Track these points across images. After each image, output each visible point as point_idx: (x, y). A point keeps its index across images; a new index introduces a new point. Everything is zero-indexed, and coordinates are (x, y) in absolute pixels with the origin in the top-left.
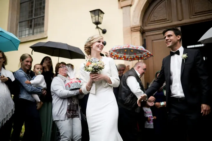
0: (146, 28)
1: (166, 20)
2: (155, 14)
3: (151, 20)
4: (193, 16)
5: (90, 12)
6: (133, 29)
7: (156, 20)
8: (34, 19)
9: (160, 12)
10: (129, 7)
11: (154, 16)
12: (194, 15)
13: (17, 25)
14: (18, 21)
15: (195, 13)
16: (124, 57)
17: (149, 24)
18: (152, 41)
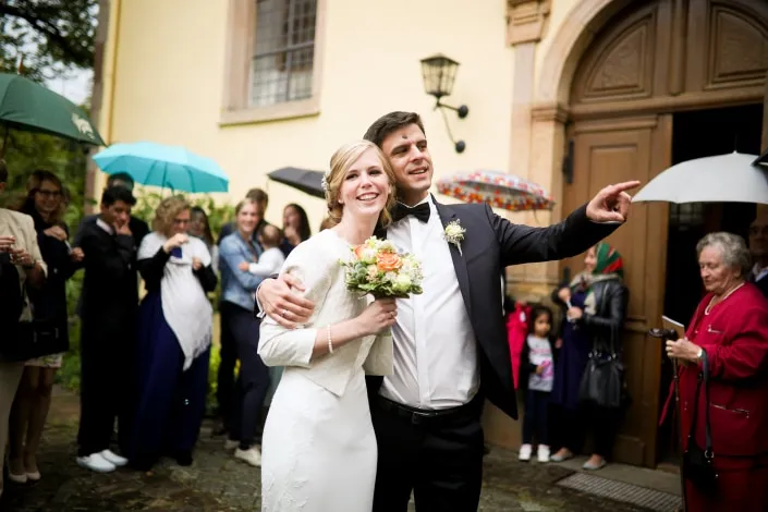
0: (579, 109)
1: (635, 89)
2: (607, 68)
3: (595, 85)
4: (714, 83)
5: (423, 61)
6: (537, 114)
7: (608, 85)
8: (293, 51)
9: (621, 62)
10: (533, 45)
11: (604, 75)
12: (717, 79)
13: (247, 67)
14: (251, 55)
15: (721, 76)
16: (497, 200)
17: (587, 97)
18: (592, 148)
